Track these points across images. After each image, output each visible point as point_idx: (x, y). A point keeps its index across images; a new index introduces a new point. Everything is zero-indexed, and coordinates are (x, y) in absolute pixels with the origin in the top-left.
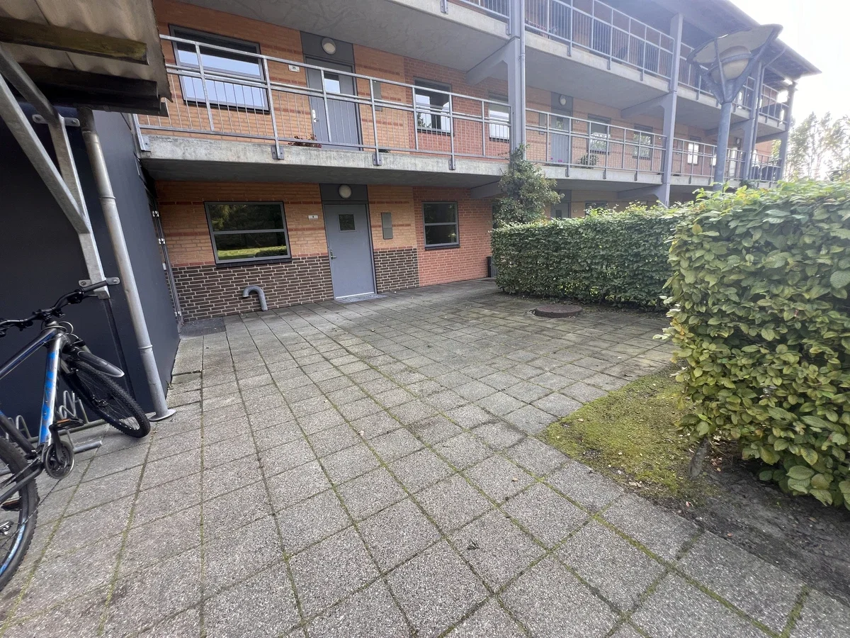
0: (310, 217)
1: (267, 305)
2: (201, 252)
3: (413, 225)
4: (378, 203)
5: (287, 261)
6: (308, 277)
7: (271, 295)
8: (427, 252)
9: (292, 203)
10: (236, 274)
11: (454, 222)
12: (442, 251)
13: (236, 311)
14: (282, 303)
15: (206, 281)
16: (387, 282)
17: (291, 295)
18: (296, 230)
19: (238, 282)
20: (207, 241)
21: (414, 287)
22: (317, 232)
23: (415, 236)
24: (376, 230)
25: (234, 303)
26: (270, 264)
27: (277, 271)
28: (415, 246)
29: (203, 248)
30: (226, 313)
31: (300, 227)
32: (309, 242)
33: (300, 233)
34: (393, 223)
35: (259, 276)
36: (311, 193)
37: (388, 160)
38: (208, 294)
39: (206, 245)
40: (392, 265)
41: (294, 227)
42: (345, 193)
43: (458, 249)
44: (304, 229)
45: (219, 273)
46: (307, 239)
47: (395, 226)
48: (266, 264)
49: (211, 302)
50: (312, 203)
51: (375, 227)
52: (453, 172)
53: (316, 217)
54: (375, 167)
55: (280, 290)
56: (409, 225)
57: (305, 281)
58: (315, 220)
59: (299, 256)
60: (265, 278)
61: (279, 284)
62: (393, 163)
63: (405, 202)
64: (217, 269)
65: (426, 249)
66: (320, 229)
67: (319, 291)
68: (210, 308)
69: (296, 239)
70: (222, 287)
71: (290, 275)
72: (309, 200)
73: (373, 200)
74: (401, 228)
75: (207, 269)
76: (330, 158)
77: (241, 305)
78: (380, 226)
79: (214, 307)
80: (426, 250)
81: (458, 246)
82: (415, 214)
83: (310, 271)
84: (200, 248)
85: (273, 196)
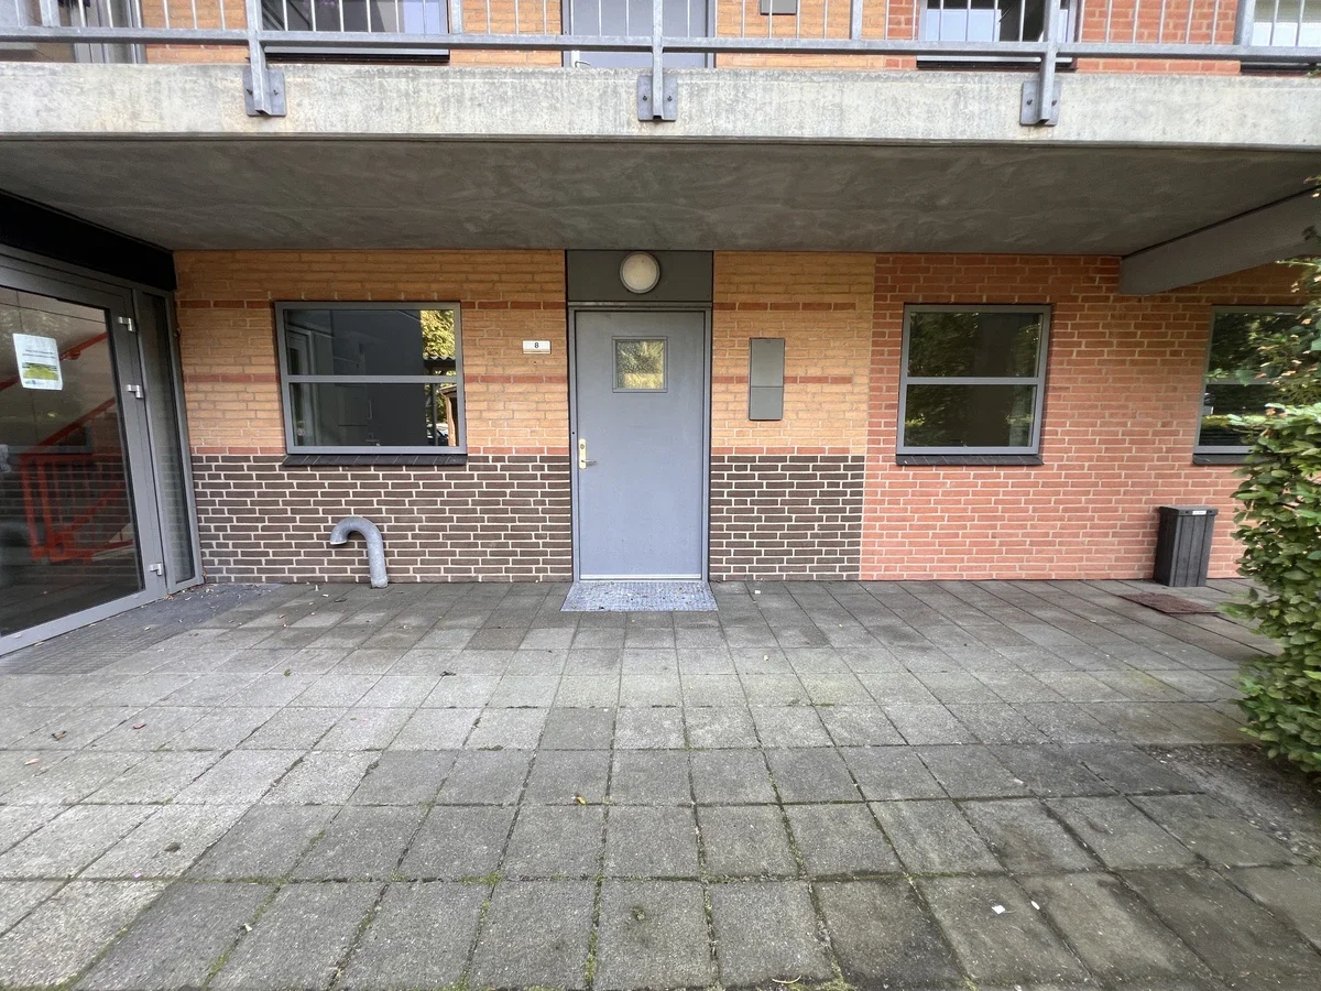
0: (528, 345)
1: (388, 571)
2: (254, 423)
3: (862, 382)
4: (745, 306)
5: (454, 461)
6: (506, 512)
7: (404, 546)
8: (903, 471)
9: (483, 306)
10: (326, 482)
11: (1030, 373)
12: (964, 470)
13: (318, 574)
14: (428, 571)
15: (260, 495)
16: (745, 554)
17: (453, 554)
18: (486, 379)
19: (330, 503)
20: (269, 396)
21: (839, 581)
22: (544, 387)
23: (865, 415)
24: (727, 392)
25: (316, 553)
26: (409, 466)
27: (425, 486)
28: (860, 449)
29: (260, 415)
30: (295, 576)
31: (498, 371)
32: (517, 415)
33: (495, 387)
34: (789, 372)
35: (379, 494)
36: (537, 278)
37: (709, 99)
38: (260, 525)
39: (268, 406)
40: (767, 503)
41: (480, 371)
42: (639, 276)
43: (1033, 472)
44: (507, 379)
45: (290, 477)
46: (514, 406)
47: (794, 380)
48: (399, 466)
49: (266, 546)
50: (536, 306)
51: (728, 380)
52: (1043, 135)
53: (545, 346)
54: (648, 131)
55: (429, 536)
56: (846, 380)
57: (496, 520)
58: (539, 356)
59: (486, 450)
60: (394, 500)
61: (428, 520)
62: (731, 110)
63: (840, 307)
64: (286, 466)
65: (902, 461)
66: (550, 380)
67: (531, 553)
68: (263, 559)
69: (483, 405)
70: (293, 511)
71: (456, 500)
72: (531, 297)
73: (729, 299)
74: (812, 388)
75: (263, 463)
76: (460, 101)
77: (330, 562)
78: (740, 380)
79: (271, 557)
80: (900, 465)
81: (1034, 461)
82: (875, 344)
83: (512, 494)
84: (252, 415)
85: (434, 286)
